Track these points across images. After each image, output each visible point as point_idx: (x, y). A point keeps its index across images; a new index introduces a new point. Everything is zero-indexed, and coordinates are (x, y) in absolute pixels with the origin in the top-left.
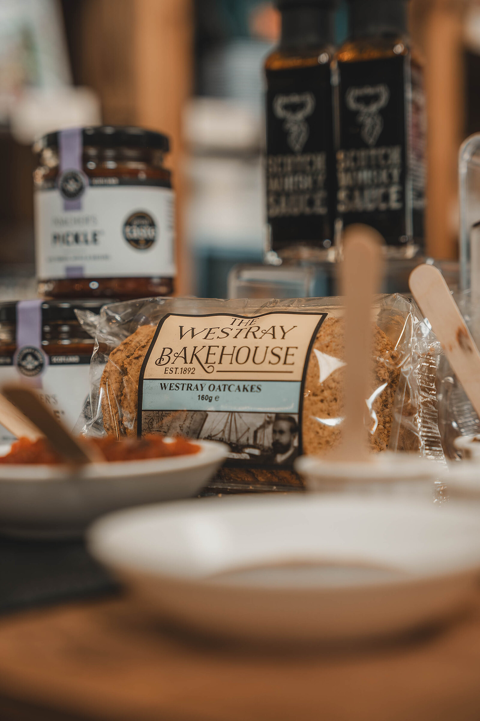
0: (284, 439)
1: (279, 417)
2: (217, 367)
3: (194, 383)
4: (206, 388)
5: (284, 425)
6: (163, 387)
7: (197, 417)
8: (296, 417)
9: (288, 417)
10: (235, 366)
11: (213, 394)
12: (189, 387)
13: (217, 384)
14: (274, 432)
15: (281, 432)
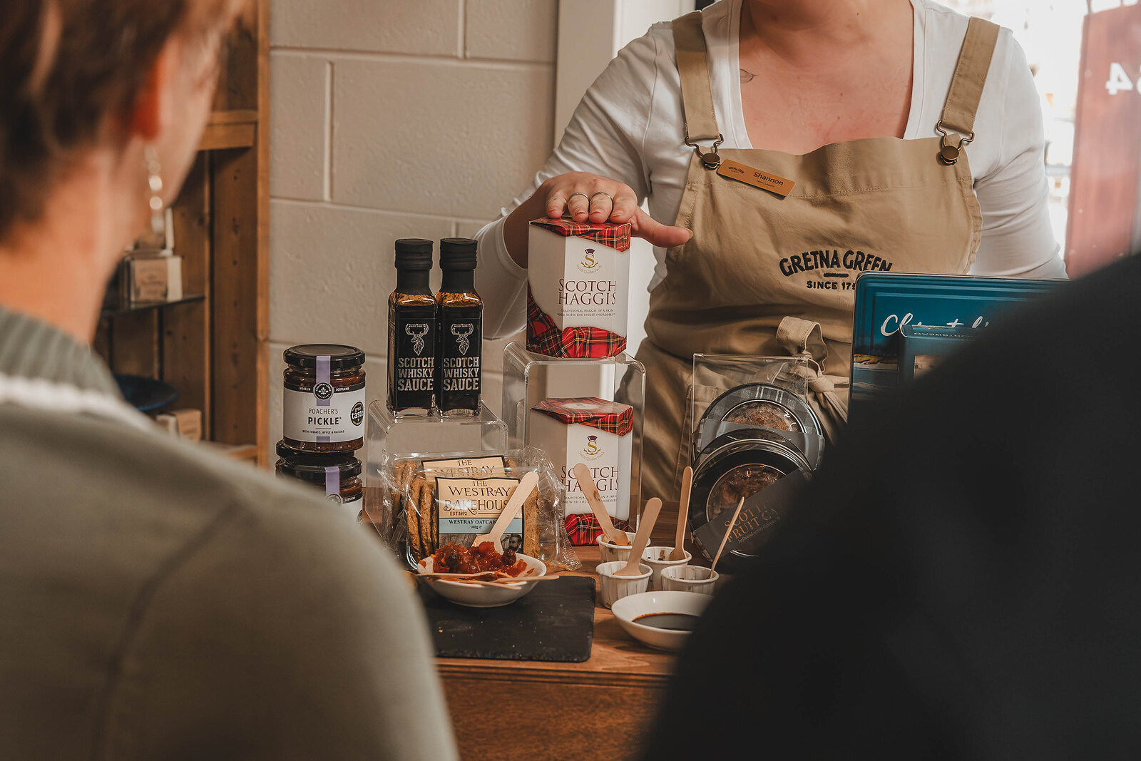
0: (515, 545)
1: (512, 535)
2: (478, 511)
3: (467, 520)
4: (474, 522)
5: (515, 539)
6: (451, 522)
7: (472, 537)
8: (521, 535)
9: (517, 535)
10: (487, 511)
11: (478, 525)
12: (465, 522)
13: (479, 520)
14: (510, 542)
15: (514, 542)
